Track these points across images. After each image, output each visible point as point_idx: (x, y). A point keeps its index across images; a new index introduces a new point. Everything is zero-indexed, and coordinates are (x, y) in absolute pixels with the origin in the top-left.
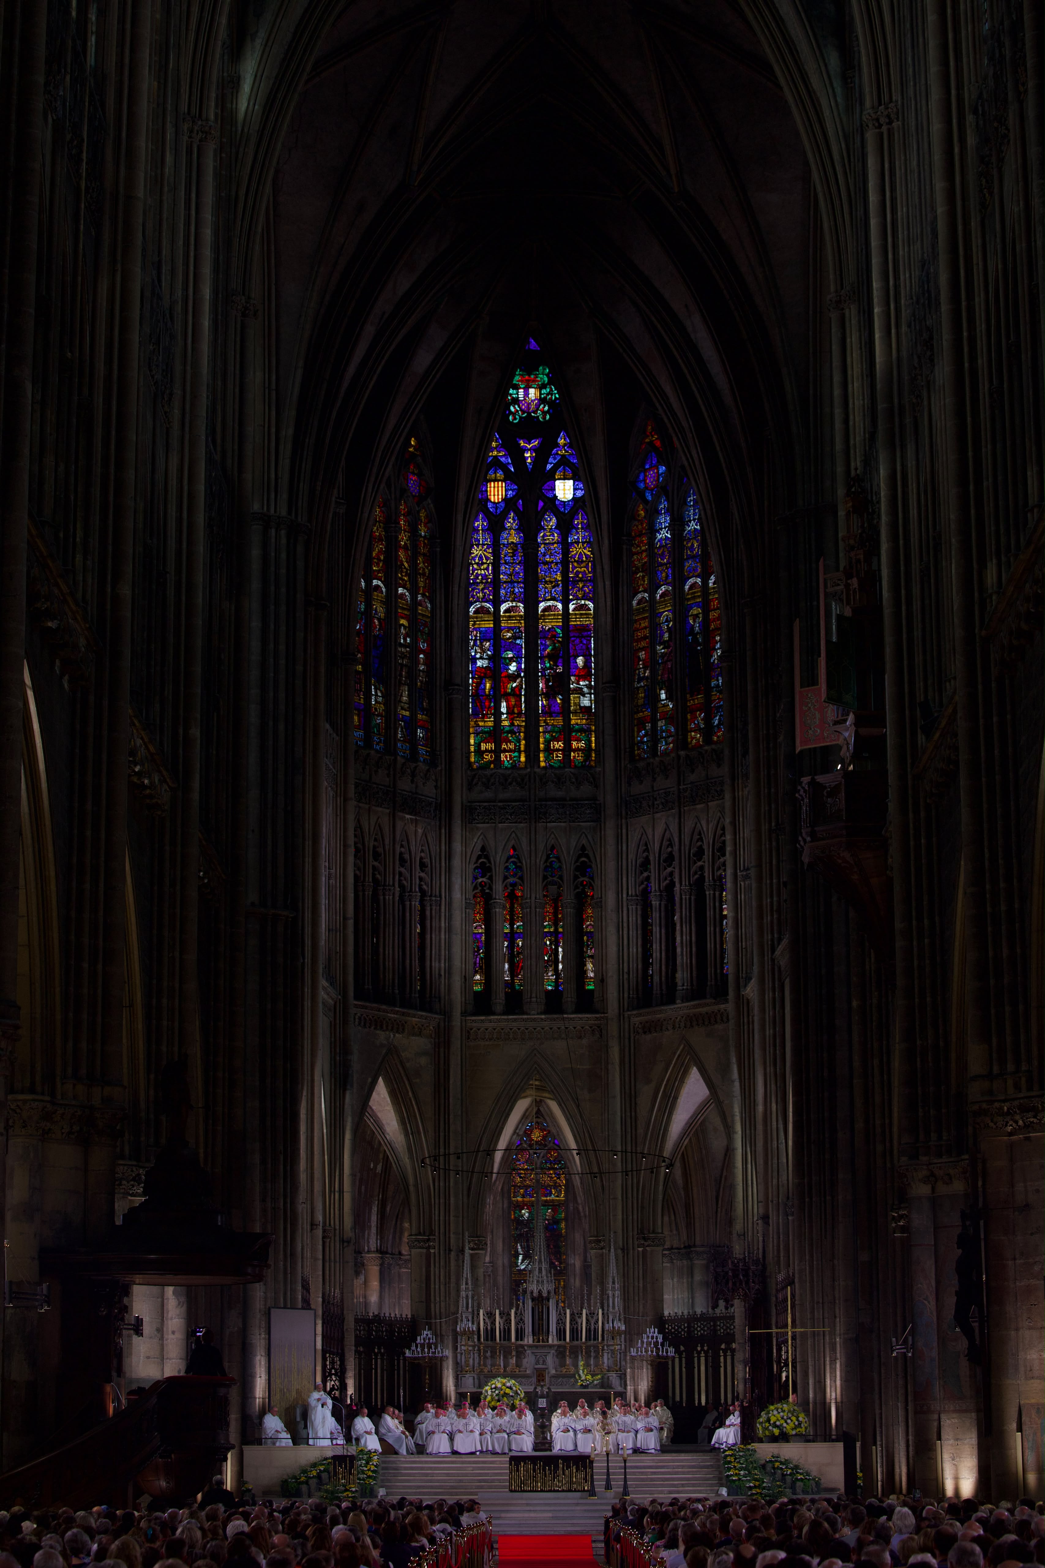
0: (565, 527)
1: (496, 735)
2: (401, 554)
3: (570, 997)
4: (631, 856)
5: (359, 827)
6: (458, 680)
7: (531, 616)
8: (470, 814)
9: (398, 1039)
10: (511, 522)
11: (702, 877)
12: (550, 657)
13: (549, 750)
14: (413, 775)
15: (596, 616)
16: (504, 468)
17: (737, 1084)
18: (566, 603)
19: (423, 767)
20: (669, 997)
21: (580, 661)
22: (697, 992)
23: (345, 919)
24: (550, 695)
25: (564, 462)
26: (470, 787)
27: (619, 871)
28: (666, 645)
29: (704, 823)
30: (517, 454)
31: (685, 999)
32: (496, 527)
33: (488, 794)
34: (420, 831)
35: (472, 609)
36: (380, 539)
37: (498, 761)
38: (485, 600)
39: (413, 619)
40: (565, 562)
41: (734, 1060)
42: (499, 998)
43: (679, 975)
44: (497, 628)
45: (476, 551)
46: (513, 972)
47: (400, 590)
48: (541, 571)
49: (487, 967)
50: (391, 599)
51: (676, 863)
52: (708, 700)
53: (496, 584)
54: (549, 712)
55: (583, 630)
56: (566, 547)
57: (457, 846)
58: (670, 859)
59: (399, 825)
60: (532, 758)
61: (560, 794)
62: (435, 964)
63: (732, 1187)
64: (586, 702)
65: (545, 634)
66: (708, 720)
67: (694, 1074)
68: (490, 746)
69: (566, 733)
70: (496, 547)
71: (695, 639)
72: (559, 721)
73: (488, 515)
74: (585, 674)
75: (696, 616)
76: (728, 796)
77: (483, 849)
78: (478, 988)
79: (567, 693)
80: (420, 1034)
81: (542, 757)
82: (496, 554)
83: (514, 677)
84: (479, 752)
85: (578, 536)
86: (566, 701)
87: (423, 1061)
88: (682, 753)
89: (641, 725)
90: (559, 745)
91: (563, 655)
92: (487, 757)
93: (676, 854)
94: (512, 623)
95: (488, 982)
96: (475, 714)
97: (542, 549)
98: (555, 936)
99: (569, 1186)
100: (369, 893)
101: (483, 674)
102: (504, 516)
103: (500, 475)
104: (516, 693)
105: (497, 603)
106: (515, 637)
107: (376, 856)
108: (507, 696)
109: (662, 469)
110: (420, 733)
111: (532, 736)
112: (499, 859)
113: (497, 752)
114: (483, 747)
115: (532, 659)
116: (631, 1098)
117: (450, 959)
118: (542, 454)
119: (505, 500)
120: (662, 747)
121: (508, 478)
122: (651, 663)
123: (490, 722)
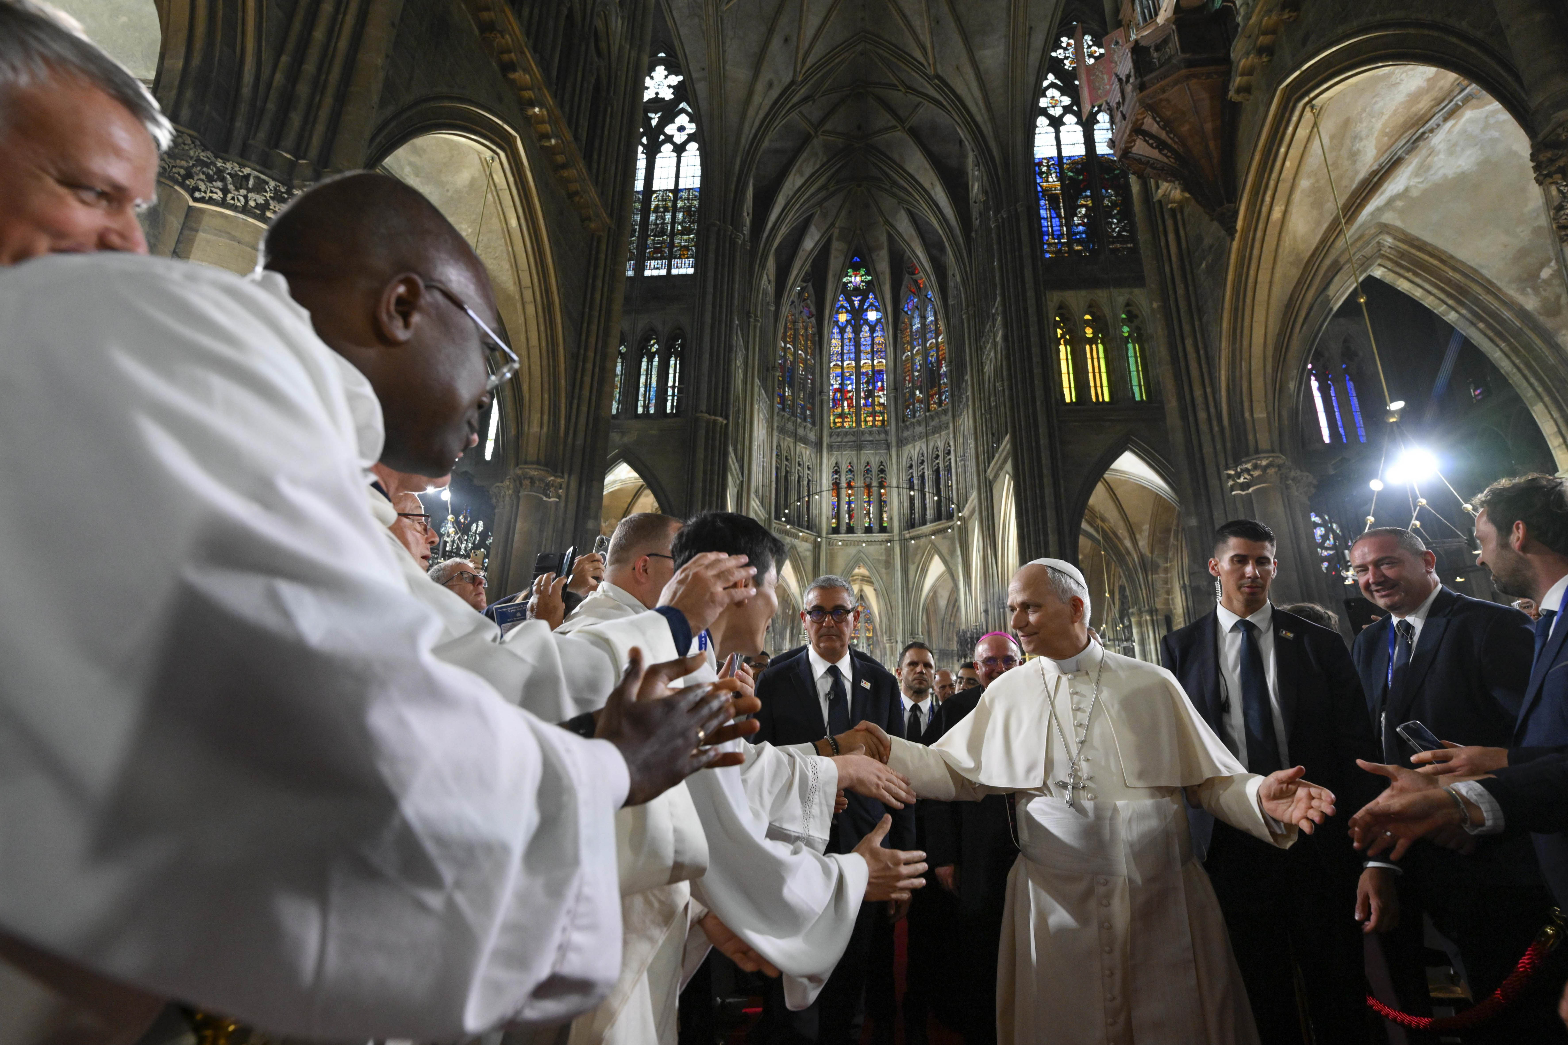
0: (872, 330)
1: (842, 415)
2: (801, 337)
3: (876, 527)
4: (904, 463)
5: (778, 447)
6: (825, 390)
7: (858, 367)
8: (830, 448)
9: (796, 542)
10: (849, 329)
11: (939, 468)
12: (866, 383)
13: (866, 421)
14: (805, 427)
15: (886, 365)
16: (846, 308)
17: (960, 558)
18: (873, 360)
19: (809, 425)
20: (924, 522)
21: (879, 384)
22: (938, 517)
23: (771, 482)
24: (866, 398)
25: (871, 305)
26: (831, 436)
27: (898, 470)
28: (918, 371)
29: (939, 443)
30: (851, 303)
31: (932, 522)
32: (842, 331)
33: (839, 439)
34: (808, 453)
35: (832, 365)
36: (791, 329)
37: (843, 426)
38: (838, 360)
39: (806, 364)
40: (873, 345)
41: (958, 546)
42: (843, 528)
43: (928, 512)
44: (843, 373)
45: (833, 341)
46: (850, 517)
47: (800, 352)
48: (862, 348)
49: (837, 516)
50: (795, 354)
51: (925, 463)
52: (940, 389)
53: (842, 354)
54: (865, 405)
55: (880, 372)
56: (873, 339)
57: (825, 460)
58: (922, 462)
59: (798, 448)
60: (858, 423)
61: (871, 439)
62: (814, 512)
63: (959, 608)
64: (882, 401)
65: (863, 374)
66: (940, 398)
67: (936, 559)
68: (840, 420)
69: (873, 414)
70: (842, 339)
71: (933, 366)
72: (870, 409)
73: (839, 327)
74: (882, 389)
75: (932, 356)
76: (951, 426)
77: (836, 463)
78: (834, 525)
79: (873, 397)
80: (806, 541)
81: (863, 424)
82: (842, 342)
83: (850, 392)
84: (835, 423)
85: (878, 334)
86: (873, 401)
87: (808, 554)
88: (928, 414)
89: (907, 407)
90: (871, 419)
91: (872, 381)
92: (838, 425)
93: (925, 459)
94: (849, 370)
95: (838, 523)
96: (833, 407)
97: (862, 339)
98: (869, 503)
99: (874, 628)
100: (783, 474)
101: (836, 390)
102: (846, 327)
103: (844, 310)
104: (851, 398)
105: (842, 361)
106: (851, 375)
107: (787, 460)
108: (847, 399)
109: (916, 300)
110: (808, 412)
111: (858, 415)
112: (844, 467)
113: (843, 422)
114: (837, 420)
115: (858, 383)
116: (905, 571)
117: (821, 509)
118: (862, 302)
119: (847, 321)
120: (918, 414)
121: (847, 312)
122: (912, 380)
123: (840, 410)
